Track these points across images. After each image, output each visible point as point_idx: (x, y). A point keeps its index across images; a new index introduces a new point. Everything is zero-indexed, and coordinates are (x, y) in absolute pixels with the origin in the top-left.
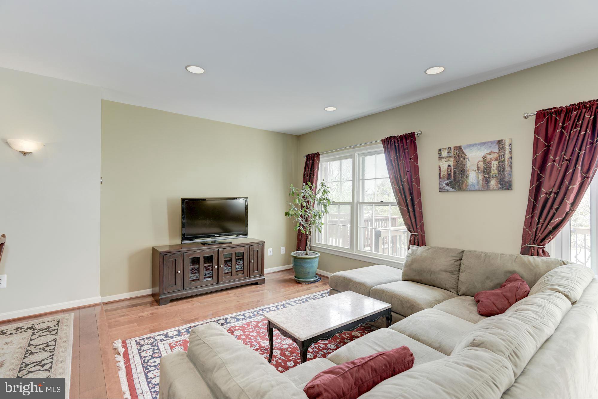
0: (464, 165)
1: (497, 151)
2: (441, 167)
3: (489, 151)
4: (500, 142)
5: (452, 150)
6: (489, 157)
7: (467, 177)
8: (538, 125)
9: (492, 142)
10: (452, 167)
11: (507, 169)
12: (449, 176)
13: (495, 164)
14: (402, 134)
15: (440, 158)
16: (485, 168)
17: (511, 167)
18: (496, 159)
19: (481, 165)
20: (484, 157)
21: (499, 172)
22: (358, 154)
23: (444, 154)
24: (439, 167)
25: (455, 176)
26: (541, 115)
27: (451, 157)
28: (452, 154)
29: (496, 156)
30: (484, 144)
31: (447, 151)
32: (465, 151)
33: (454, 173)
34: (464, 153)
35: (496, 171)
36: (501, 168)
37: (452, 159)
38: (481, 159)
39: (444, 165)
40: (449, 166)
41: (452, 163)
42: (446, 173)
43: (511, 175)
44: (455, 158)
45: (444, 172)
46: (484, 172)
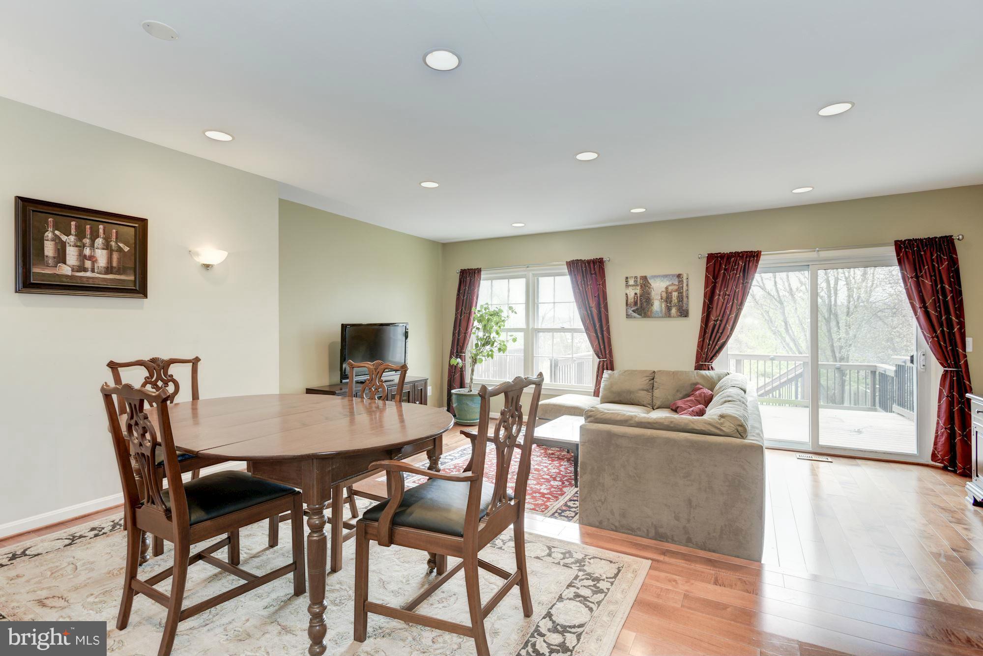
0: (649, 294)
1: (677, 284)
2: (628, 294)
3: (671, 283)
4: (679, 276)
5: (639, 280)
6: (670, 288)
7: (652, 305)
8: (708, 265)
9: (673, 276)
10: (639, 295)
11: (685, 299)
12: (636, 303)
13: (675, 294)
14: (589, 258)
15: (627, 286)
16: (667, 298)
17: (687, 297)
18: (676, 291)
19: (664, 295)
20: (667, 288)
21: (679, 301)
22: (533, 274)
23: (631, 282)
24: (626, 294)
25: (641, 304)
26: (711, 257)
27: (637, 285)
28: (638, 283)
29: (676, 287)
30: (666, 276)
31: (633, 279)
32: (650, 281)
33: (641, 301)
34: (649, 283)
35: (676, 301)
36: (680, 299)
37: (639, 288)
38: (664, 290)
39: (631, 293)
40: (636, 294)
41: (638, 291)
42: (632, 300)
43: (687, 305)
44: (641, 286)
45: (631, 300)
46: (666, 301)
